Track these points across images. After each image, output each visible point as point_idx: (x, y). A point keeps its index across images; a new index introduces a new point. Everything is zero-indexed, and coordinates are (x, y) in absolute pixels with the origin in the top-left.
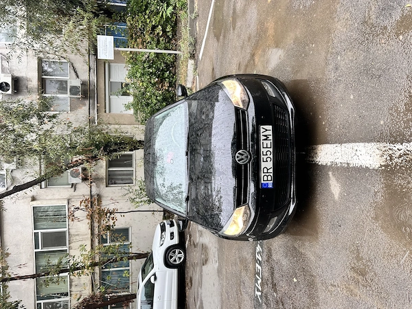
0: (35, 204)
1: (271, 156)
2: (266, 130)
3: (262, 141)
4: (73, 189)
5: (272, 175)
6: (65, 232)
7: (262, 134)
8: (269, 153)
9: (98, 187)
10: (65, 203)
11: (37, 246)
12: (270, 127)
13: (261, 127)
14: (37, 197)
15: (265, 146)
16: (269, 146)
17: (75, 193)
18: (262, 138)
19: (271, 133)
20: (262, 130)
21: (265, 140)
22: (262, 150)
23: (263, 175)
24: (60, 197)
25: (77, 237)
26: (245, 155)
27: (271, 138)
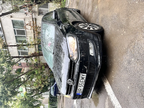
0: (12, 19)
1: (83, 85)
2: (83, 75)
3: (80, 80)
4: (26, 15)
5: (82, 91)
6: (24, 31)
7: (80, 77)
8: (82, 84)
9: (35, 15)
10: (23, 20)
11: (15, 34)
12: (85, 75)
13: (81, 74)
14: (13, 16)
15: (81, 81)
16: (83, 81)
17: (27, 17)
18: (81, 78)
19: (85, 77)
20: (81, 75)
21: (82, 79)
22: (79, 82)
23: (78, 91)
24: (21, 17)
25: (29, 33)
26: (72, 82)
27: (85, 79)
